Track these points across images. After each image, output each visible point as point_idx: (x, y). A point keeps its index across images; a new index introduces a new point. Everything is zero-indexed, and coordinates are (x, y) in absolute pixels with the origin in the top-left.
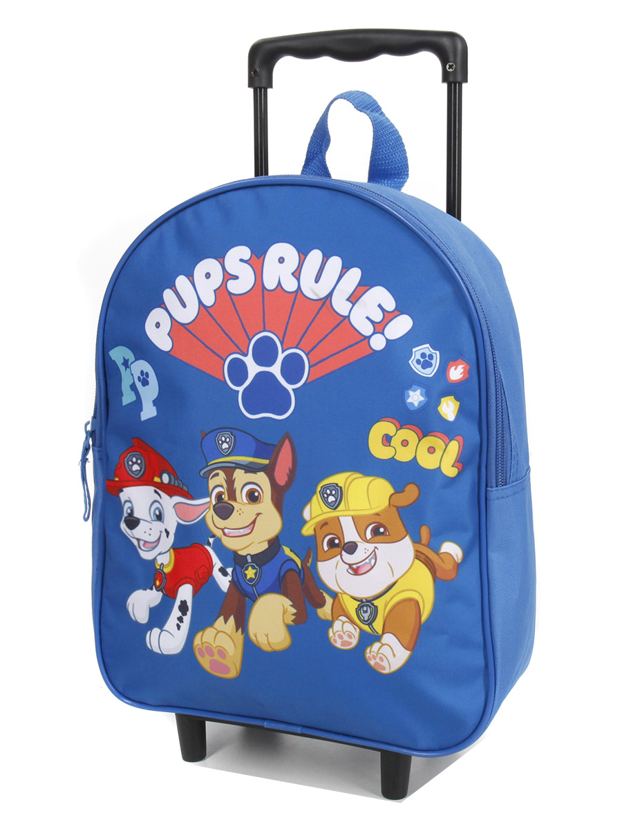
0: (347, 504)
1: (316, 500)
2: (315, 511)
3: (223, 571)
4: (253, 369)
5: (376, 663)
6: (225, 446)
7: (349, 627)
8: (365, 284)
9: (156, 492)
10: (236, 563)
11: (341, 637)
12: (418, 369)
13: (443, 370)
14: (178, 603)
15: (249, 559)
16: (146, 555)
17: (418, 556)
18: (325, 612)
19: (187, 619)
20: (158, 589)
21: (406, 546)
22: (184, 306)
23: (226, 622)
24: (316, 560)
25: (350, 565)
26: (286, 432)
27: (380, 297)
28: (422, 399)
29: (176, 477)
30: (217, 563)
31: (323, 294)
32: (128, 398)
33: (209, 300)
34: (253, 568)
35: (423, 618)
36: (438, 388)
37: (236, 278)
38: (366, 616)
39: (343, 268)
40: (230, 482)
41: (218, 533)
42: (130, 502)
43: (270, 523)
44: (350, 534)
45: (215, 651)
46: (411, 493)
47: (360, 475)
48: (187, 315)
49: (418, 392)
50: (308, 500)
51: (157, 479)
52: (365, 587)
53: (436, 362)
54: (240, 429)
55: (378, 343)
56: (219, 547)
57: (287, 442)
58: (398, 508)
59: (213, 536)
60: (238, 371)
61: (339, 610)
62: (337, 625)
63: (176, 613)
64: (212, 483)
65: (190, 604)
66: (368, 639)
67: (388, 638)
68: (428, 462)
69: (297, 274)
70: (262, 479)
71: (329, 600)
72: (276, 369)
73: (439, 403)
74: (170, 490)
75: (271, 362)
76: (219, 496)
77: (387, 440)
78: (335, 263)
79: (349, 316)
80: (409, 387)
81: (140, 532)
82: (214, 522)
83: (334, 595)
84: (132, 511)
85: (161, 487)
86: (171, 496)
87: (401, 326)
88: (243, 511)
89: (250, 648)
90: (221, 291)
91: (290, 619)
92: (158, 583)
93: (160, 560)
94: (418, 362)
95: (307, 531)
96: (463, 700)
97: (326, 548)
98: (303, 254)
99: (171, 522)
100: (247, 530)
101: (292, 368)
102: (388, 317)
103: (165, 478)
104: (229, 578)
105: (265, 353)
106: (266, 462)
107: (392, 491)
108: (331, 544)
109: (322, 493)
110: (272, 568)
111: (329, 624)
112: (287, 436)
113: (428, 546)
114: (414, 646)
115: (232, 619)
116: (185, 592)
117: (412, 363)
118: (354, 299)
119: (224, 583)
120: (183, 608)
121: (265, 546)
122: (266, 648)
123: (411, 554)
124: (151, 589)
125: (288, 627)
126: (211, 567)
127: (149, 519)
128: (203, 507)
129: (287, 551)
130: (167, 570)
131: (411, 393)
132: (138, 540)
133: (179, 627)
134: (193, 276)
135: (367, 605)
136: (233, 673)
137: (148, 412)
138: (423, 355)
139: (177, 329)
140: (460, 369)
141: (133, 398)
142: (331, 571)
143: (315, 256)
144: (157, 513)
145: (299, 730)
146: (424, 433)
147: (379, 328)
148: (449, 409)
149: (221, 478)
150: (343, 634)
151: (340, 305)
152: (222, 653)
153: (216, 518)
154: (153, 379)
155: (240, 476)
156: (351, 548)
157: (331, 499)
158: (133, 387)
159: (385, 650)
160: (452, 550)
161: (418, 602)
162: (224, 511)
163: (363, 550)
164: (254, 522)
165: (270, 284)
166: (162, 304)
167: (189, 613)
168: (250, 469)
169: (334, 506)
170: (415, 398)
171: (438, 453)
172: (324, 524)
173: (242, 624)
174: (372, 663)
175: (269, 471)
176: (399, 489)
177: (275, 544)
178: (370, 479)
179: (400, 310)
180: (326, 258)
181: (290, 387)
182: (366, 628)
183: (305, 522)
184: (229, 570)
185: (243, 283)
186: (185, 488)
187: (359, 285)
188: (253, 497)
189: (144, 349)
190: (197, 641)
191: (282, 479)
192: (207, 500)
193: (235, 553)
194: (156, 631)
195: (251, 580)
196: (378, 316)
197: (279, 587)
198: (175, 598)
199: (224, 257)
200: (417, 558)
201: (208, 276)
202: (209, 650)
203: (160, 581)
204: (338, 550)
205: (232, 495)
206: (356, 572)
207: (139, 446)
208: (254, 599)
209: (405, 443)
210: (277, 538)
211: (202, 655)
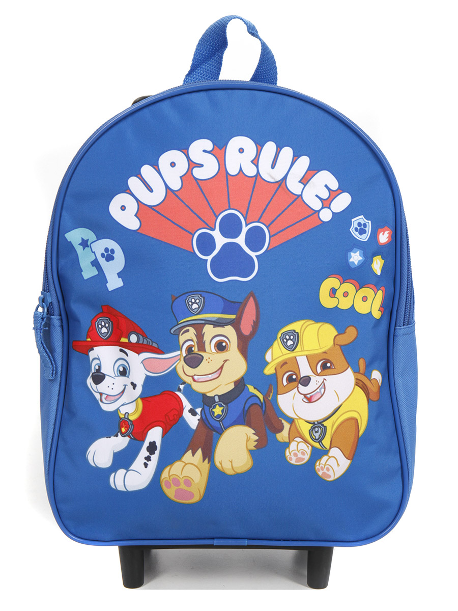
0: (302, 345)
1: (277, 345)
2: (276, 354)
3: (193, 412)
4: (220, 241)
5: (324, 473)
6: (195, 306)
7: (303, 446)
8: (313, 169)
9: (121, 350)
10: (204, 404)
11: (295, 455)
12: (356, 235)
13: (374, 236)
14: (146, 444)
15: (217, 399)
17: (359, 383)
18: (283, 436)
19: (155, 458)
20: (123, 435)
21: (348, 376)
22: (151, 190)
23: (193, 454)
24: (276, 393)
25: (305, 395)
26: (250, 291)
27: (326, 179)
28: (361, 258)
29: (145, 336)
30: (187, 405)
31: (279, 177)
32: (88, 272)
33: (176, 185)
34: (221, 406)
35: (361, 433)
36: (371, 249)
37: (201, 166)
38: (317, 435)
39: (294, 156)
40: (200, 336)
41: (188, 380)
42: (99, 359)
43: (236, 367)
44: (305, 370)
45: (182, 482)
46: (351, 333)
47: (313, 322)
48: (155, 198)
49: (358, 253)
50: (270, 345)
51: (123, 340)
52: (316, 412)
53: (369, 229)
55: (326, 215)
57: (251, 299)
58: (341, 346)
59: (184, 383)
60: (207, 243)
61: (295, 433)
62: (293, 446)
63: (144, 453)
64: (182, 339)
65: (158, 444)
66: (317, 454)
67: (335, 452)
69: (255, 162)
70: (229, 331)
71: (287, 426)
72: (241, 240)
73: (372, 261)
74: (138, 348)
75: (236, 235)
76: (190, 349)
77: (333, 292)
78: (287, 153)
79: (301, 195)
80: (351, 250)
81: (103, 387)
82: (184, 372)
83: (291, 421)
84: (100, 367)
85: (128, 345)
86: (139, 354)
87: (343, 202)
88: (211, 359)
89: (215, 475)
90: (187, 178)
91: (252, 445)
92: (123, 430)
94: (356, 229)
95: (269, 370)
97: (285, 383)
98: (260, 145)
99: (139, 374)
100: (215, 375)
101: (255, 239)
102: (333, 194)
103: (134, 338)
104: (198, 417)
105: (230, 227)
106: (233, 317)
107: (336, 333)
108: (290, 379)
109: (282, 339)
110: (237, 406)
111: (286, 445)
112: (252, 294)
113: (364, 374)
114: (353, 457)
115: (199, 452)
116: (155, 434)
117: (352, 230)
118: (305, 181)
119: (193, 422)
120: (152, 448)
121: (232, 386)
122: (230, 472)
123: (352, 381)
124: (117, 436)
125: (251, 452)
126: (181, 409)
127: (113, 375)
128: (174, 360)
129: (251, 389)
130: (132, 418)
131: (352, 254)
132: (101, 394)
133: (146, 465)
134: (158, 165)
135: (318, 426)
136: (196, 498)
138: (359, 224)
139: (143, 210)
140: (387, 234)
141: (94, 272)
142: (289, 402)
143: (270, 147)
144: (121, 369)
145: (246, 542)
146: (360, 286)
148: (377, 265)
149: (192, 333)
150: (298, 452)
151: (294, 186)
152: (188, 482)
153: (187, 368)
154: (119, 255)
155: (209, 330)
156: (306, 381)
157: (290, 343)
158: (95, 263)
159: (332, 462)
160: (376, 375)
161: (357, 420)
162: (193, 360)
163: (315, 381)
164: (222, 368)
165: (233, 170)
166: (126, 190)
167: (157, 452)
168: (217, 324)
169: (292, 349)
170: (356, 258)
172: (285, 363)
173: (209, 454)
174: (320, 473)
175: (236, 324)
176: (341, 331)
177: (240, 384)
178: (320, 324)
179: (341, 190)
180: (279, 148)
181: (253, 255)
182: (317, 445)
183: (267, 363)
184: (198, 410)
185: (208, 169)
186: (155, 345)
187: (308, 170)
188: (220, 347)
189: (107, 228)
190: (165, 474)
191: (246, 329)
192: (178, 353)
193: (204, 395)
194: (121, 472)
195: (219, 416)
196: (325, 195)
197: (243, 419)
198: (143, 440)
199: (187, 149)
200: (357, 384)
201: (173, 164)
202: (176, 482)
203: (127, 427)
204: (295, 384)
205: (202, 346)
206: (310, 400)
207: (108, 311)
208: (220, 432)
209: (346, 294)
210: (242, 378)
211: (169, 487)
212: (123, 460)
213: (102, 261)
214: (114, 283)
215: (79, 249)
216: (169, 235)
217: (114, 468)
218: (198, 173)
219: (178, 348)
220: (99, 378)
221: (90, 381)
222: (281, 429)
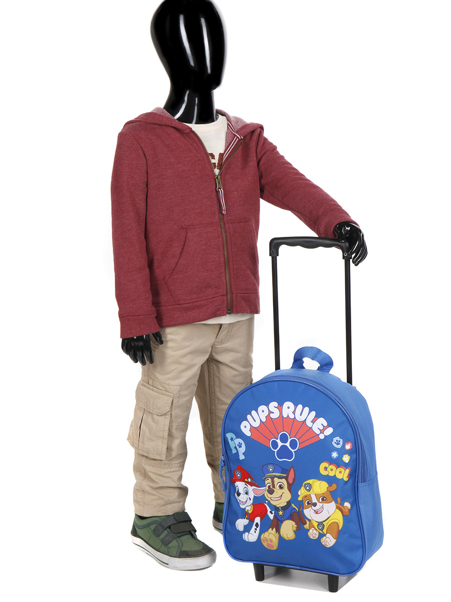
0: (313, 490)
1: (303, 488)
2: (302, 492)
3: (271, 512)
4: (280, 444)
5: (325, 544)
6: (271, 469)
7: (315, 531)
8: (317, 417)
9: (246, 484)
10: (276, 510)
11: (312, 535)
12: (335, 445)
13: (344, 446)
14: (255, 523)
15: (280, 508)
16: (242, 507)
18: (307, 526)
19: (258, 529)
20: (247, 519)
21: (333, 504)
22: (255, 421)
23: (272, 530)
24: (303, 508)
25: (315, 511)
27: (322, 421)
28: (337, 455)
29: (253, 480)
30: (269, 510)
31: (303, 420)
32: (234, 451)
33: (264, 420)
34: (282, 511)
35: (340, 529)
36: (342, 452)
37: (273, 413)
38: (321, 528)
39: (310, 411)
40: (273, 482)
41: (269, 499)
42: (238, 487)
43: (287, 496)
44: (314, 500)
45: (269, 540)
46: (334, 487)
47: (316, 480)
48: (256, 424)
49: (336, 453)
51: (246, 480)
52: (320, 518)
53: (341, 443)
55: (322, 437)
56: (269, 504)
57: (292, 469)
58: (330, 491)
59: (267, 500)
60: (275, 445)
61: (311, 526)
62: (311, 531)
63: (254, 527)
64: (266, 482)
65: (259, 524)
66: (321, 536)
67: (328, 535)
68: (339, 476)
69: (294, 413)
70: (284, 481)
71: (308, 522)
72: (288, 444)
73: (343, 457)
74: (251, 484)
76: (269, 487)
77: (326, 469)
78: (307, 409)
79: (311, 428)
80: (333, 451)
81: (240, 498)
82: (267, 496)
83: (310, 521)
84: (239, 490)
85: (248, 482)
86: (251, 486)
87: (329, 431)
88: (278, 492)
89: (281, 539)
90: (268, 417)
91: (295, 529)
93: (247, 508)
94: (335, 443)
95: (300, 499)
96: (355, 557)
97: (306, 505)
98: (296, 406)
99: (252, 495)
100: (279, 498)
101: (293, 444)
102: (325, 428)
103: (249, 480)
104: (273, 515)
105: (284, 439)
106: (285, 475)
107: (328, 486)
108: (308, 503)
109: (305, 486)
110: (288, 511)
111: (308, 530)
112: (292, 467)
113: (340, 504)
114: (337, 538)
115: (274, 529)
116: (258, 520)
117: (333, 443)
118: (313, 422)
119: (271, 516)
120: (257, 525)
121: (285, 504)
122: (287, 539)
123: (335, 507)
124: (245, 519)
125: (294, 531)
126: (267, 511)
127: (243, 493)
128: (263, 490)
129: (293, 505)
130: (250, 512)
131: (333, 453)
132: (240, 501)
133: (255, 532)
134: (257, 411)
135: (321, 524)
136: (275, 548)
137: (242, 457)
138: (337, 441)
139: (252, 428)
140: (349, 445)
142: (308, 512)
143: (300, 407)
144: (246, 492)
145: (298, 568)
146: (338, 467)
147: (322, 431)
148: (346, 459)
149: (270, 480)
150: (313, 534)
151: (309, 424)
152: (271, 541)
153: (268, 494)
154: (243, 446)
155: (276, 480)
156: (315, 505)
157: (308, 488)
158: (235, 448)
159: (327, 539)
160: (347, 505)
161: (338, 523)
162: (271, 492)
163: (319, 505)
164: (281, 496)
165: (285, 416)
166: (246, 420)
167: (259, 527)
168: (279, 477)
169: (309, 490)
170: (335, 455)
171: (343, 473)
172: (306, 496)
173: (278, 531)
174: (323, 544)
175: (286, 478)
176: (330, 485)
177: (289, 503)
178: (320, 481)
179: (329, 426)
180: (303, 407)
181: (293, 451)
182: (321, 532)
183: (299, 496)
184: (273, 512)
185: (275, 415)
186: (257, 484)
187: (315, 417)
188: (281, 487)
189: (240, 434)
190: (262, 537)
191: (291, 481)
192: (265, 488)
193: (275, 506)
194: (247, 533)
195: (281, 515)
196: (322, 428)
197: (291, 518)
198: (254, 522)
199: (268, 405)
200: (337, 508)
201: (263, 411)
202: (267, 540)
203: (248, 516)
204: (310, 505)
205: (274, 486)
206: (317, 513)
207: (240, 469)
208: (282, 522)
209: (332, 470)
210: (289, 501)
211: (264, 542)
212: (247, 529)
213: (238, 447)
215: (230, 441)
217: (244, 532)
218: (272, 416)
220: (239, 494)
221: (236, 495)
222: (306, 524)
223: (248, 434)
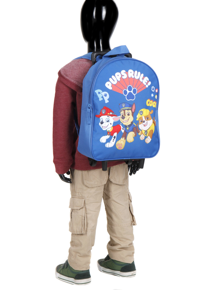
1: (139, 114)
2: (139, 116)
3: (123, 129)
4: (128, 92)
5: (147, 142)
6: (124, 106)
8: (144, 76)
9: (108, 116)
10: (125, 127)
11: (142, 138)
12: (152, 90)
13: (155, 90)
14: (113, 137)
16: (104, 129)
18: (139, 134)
19: (115, 139)
20: (108, 135)
21: (152, 121)
22: (114, 81)
23: (123, 138)
24: (139, 125)
25: (144, 125)
26: (134, 102)
27: (147, 79)
29: (113, 113)
30: (122, 127)
31: (138, 78)
33: (119, 80)
34: (128, 127)
35: (153, 133)
36: (155, 93)
37: (124, 76)
38: (146, 133)
39: (141, 74)
40: (125, 112)
41: (122, 122)
42: (102, 119)
43: (131, 119)
44: (144, 119)
45: (120, 144)
46: (152, 112)
48: (115, 83)
50: (137, 114)
51: (108, 114)
53: (154, 89)
54: (126, 103)
55: (147, 86)
57: (134, 104)
58: (150, 114)
59: (121, 123)
60: (125, 92)
61: (142, 133)
62: (141, 136)
63: (113, 138)
64: (121, 113)
65: (116, 136)
66: (146, 137)
67: (149, 137)
68: (154, 106)
69: (134, 75)
70: (130, 111)
71: (140, 131)
72: (132, 92)
73: (155, 96)
74: (112, 116)
75: (131, 91)
76: (122, 115)
77: (149, 102)
79: (142, 82)
80: (152, 94)
81: (103, 125)
82: (121, 120)
83: (141, 130)
84: (102, 120)
86: (112, 117)
87: (150, 83)
88: (127, 117)
90: (121, 78)
91: (134, 136)
92: (108, 134)
93: (108, 129)
95: (137, 120)
97: (140, 122)
98: (134, 71)
99: (112, 121)
100: (127, 121)
101: (134, 91)
102: (148, 82)
103: (111, 113)
104: (124, 130)
105: (130, 89)
106: (131, 108)
107: (149, 111)
108: (141, 121)
110: (131, 127)
111: (140, 136)
112: (134, 103)
113: (154, 120)
114: (152, 138)
115: (124, 138)
116: (115, 134)
118: (143, 79)
119: (123, 131)
120: (115, 137)
121: (130, 123)
122: (129, 142)
123: (152, 122)
124: (107, 135)
125: (134, 137)
126: (121, 128)
127: (105, 122)
128: (119, 118)
129: (134, 124)
130: (110, 131)
132: (103, 126)
133: (113, 141)
135: (146, 131)
136: (122, 148)
138: (153, 88)
139: (113, 85)
141: (102, 99)
142: (141, 126)
143: (136, 72)
144: (107, 121)
146: (153, 101)
147: (147, 84)
149: (123, 112)
150: (142, 137)
151: (141, 80)
152: (121, 145)
153: (122, 120)
154: (108, 95)
155: (126, 111)
156: (144, 122)
157: (141, 113)
158: (102, 97)
159: (148, 139)
161: (153, 130)
162: (123, 118)
163: (146, 122)
164: (129, 119)
166: (109, 81)
167: (116, 138)
168: (128, 110)
169: (142, 115)
170: (152, 95)
171: (155, 104)
172: (140, 118)
173: (126, 138)
174: (146, 142)
175: (131, 110)
176: (150, 111)
177: (132, 123)
178: (146, 110)
180: (138, 72)
181: (134, 95)
182: (146, 136)
184: (124, 129)
185: (125, 77)
186: (116, 115)
188: (128, 115)
189: (105, 89)
190: (117, 143)
191: (133, 111)
192: (120, 116)
193: (125, 125)
194: (108, 143)
195: (128, 130)
196: (147, 82)
197: (132, 130)
198: (113, 136)
199: (121, 72)
200: (153, 122)
201: (118, 75)
202: (119, 145)
203: (109, 133)
204: (142, 122)
205: (125, 115)
206: (145, 126)
207: (105, 108)
208: (128, 133)
209: (151, 103)
210: (132, 121)
211: (117, 146)
212: (108, 141)
213: (104, 97)
214: (107, 101)
215: (98, 94)
216: (118, 91)
217: (106, 143)
218: (123, 77)
219: (120, 115)
220: (102, 123)
221: (100, 124)
222: (139, 132)
223: (110, 88)
